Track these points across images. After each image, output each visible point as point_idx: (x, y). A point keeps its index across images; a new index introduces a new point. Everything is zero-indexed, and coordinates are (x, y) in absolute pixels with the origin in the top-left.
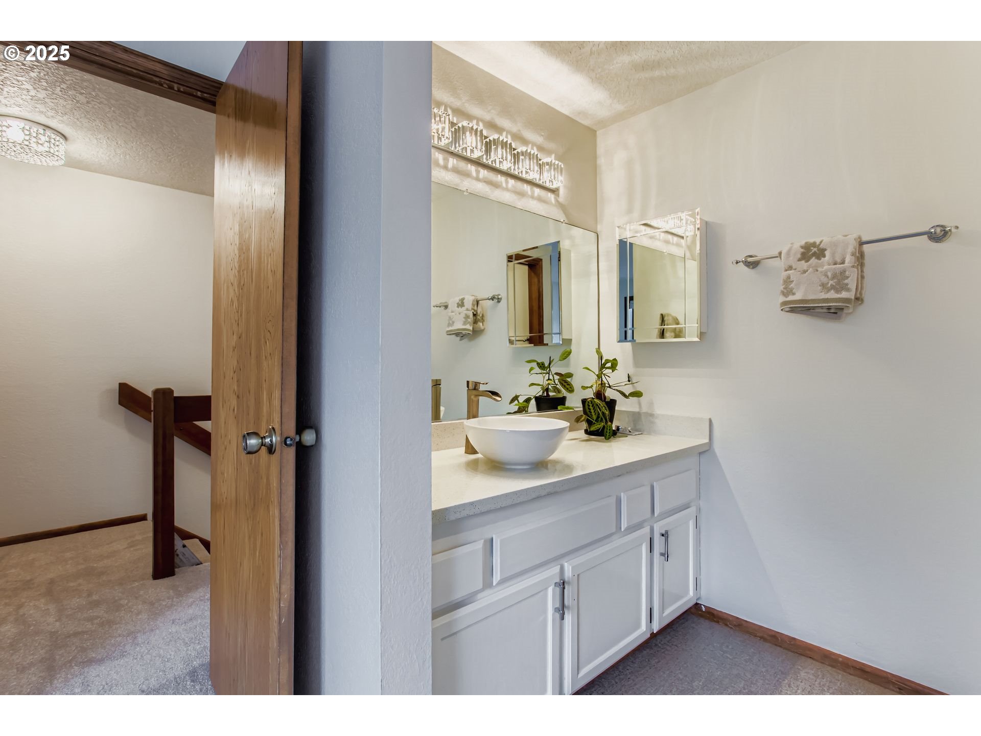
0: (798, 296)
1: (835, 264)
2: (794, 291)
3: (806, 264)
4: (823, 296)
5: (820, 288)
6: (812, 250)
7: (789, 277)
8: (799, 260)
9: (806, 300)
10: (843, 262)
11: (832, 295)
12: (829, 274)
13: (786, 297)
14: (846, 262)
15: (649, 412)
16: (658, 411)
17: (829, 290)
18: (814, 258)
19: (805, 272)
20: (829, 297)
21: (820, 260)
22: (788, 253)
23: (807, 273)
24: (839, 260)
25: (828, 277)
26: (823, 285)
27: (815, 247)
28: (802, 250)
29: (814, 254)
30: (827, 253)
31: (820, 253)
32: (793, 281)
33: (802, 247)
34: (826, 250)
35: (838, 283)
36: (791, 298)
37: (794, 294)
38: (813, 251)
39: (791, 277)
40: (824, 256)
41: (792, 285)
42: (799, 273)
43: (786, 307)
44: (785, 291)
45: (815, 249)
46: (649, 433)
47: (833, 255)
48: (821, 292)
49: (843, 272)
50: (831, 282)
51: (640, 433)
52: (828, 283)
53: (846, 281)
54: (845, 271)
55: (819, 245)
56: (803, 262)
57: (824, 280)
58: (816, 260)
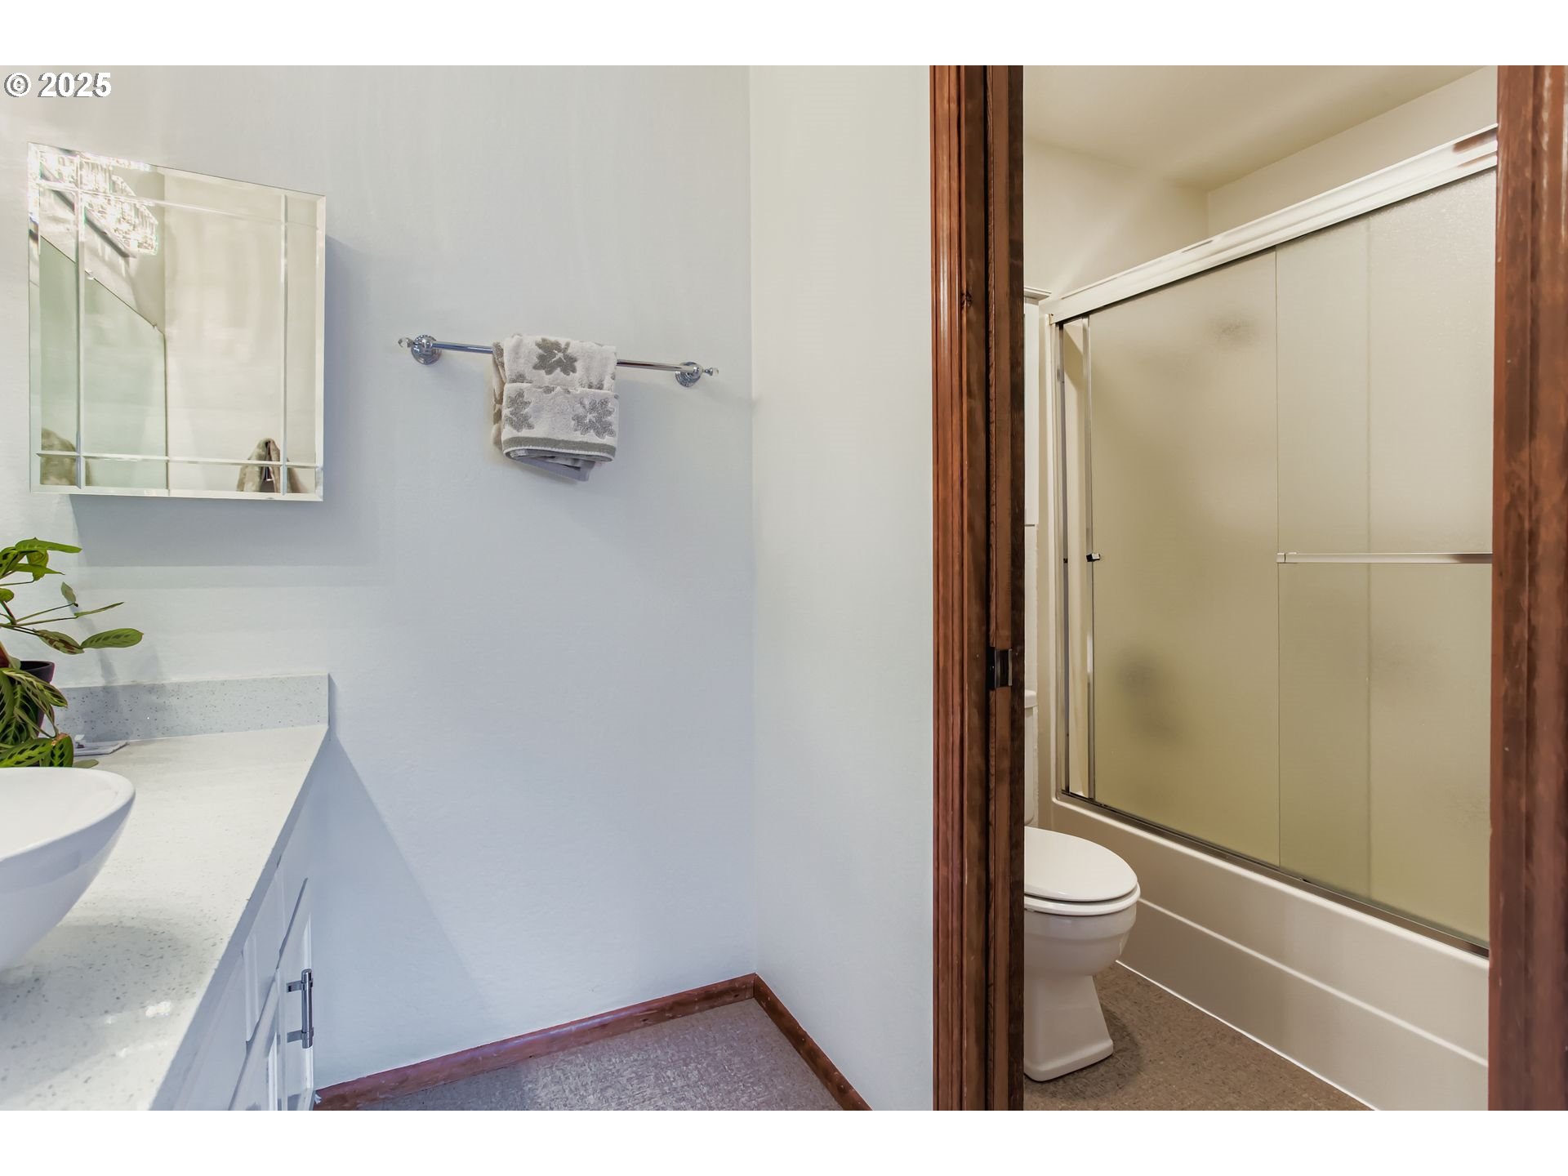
0: (539, 431)
1: (590, 387)
2: (530, 420)
3: (548, 376)
4: (578, 437)
5: (573, 422)
6: (555, 354)
7: (520, 394)
8: (536, 367)
9: (555, 440)
10: (600, 387)
11: (591, 437)
12: (587, 402)
13: (518, 431)
14: (605, 386)
15: (146, 681)
16: (172, 678)
17: (586, 430)
18: (559, 369)
19: (549, 390)
20: (589, 441)
21: (568, 375)
22: (516, 349)
23: (553, 393)
24: (595, 383)
25: (584, 407)
26: (579, 419)
27: (560, 351)
28: (540, 351)
29: (559, 363)
30: (578, 365)
31: (568, 365)
32: (530, 403)
33: (539, 345)
34: (576, 361)
35: (599, 420)
36: (525, 433)
37: (530, 427)
38: (557, 357)
39: (525, 394)
40: (574, 371)
41: (526, 410)
42: (539, 390)
43: (519, 448)
44: (515, 419)
45: (560, 355)
46: (147, 737)
47: (588, 369)
48: (576, 430)
49: (604, 402)
50: (590, 416)
51: (122, 743)
52: (586, 417)
53: (609, 418)
54: (607, 402)
55: (566, 349)
56: (543, 372)
57: (580, 411)
58: (562, 374)
